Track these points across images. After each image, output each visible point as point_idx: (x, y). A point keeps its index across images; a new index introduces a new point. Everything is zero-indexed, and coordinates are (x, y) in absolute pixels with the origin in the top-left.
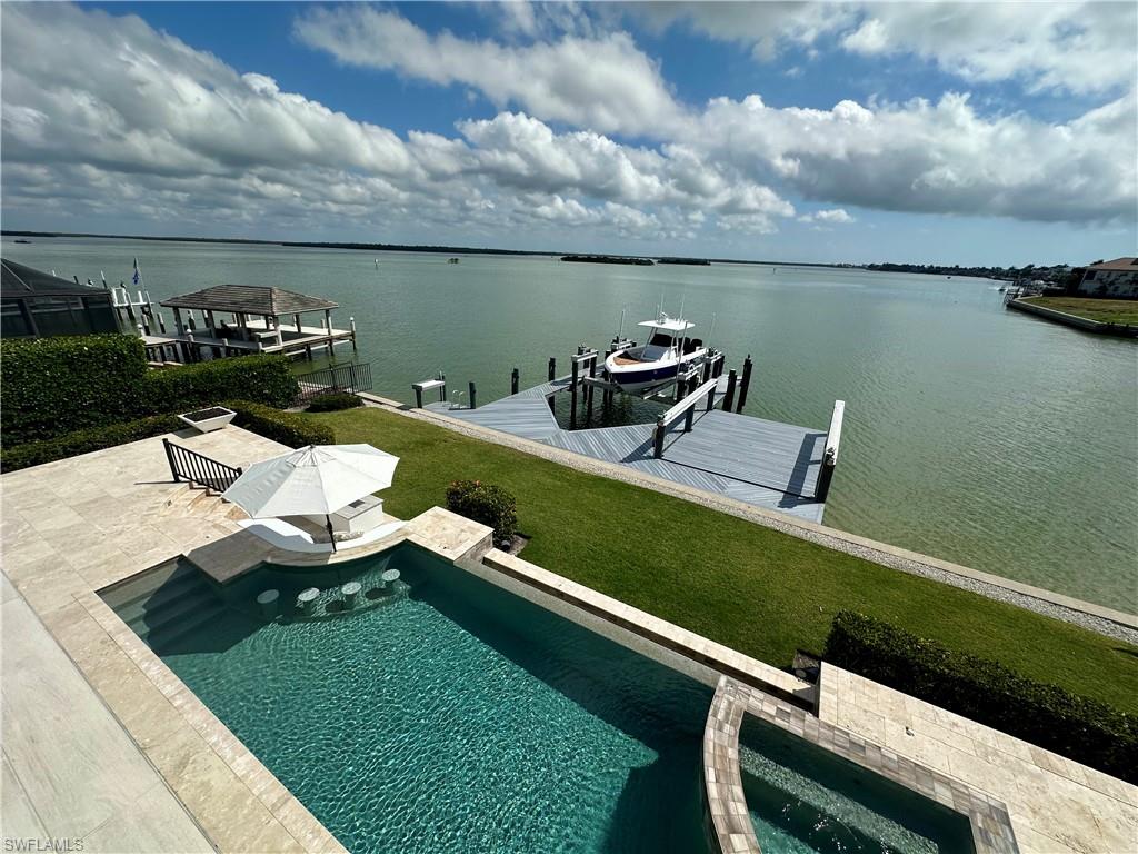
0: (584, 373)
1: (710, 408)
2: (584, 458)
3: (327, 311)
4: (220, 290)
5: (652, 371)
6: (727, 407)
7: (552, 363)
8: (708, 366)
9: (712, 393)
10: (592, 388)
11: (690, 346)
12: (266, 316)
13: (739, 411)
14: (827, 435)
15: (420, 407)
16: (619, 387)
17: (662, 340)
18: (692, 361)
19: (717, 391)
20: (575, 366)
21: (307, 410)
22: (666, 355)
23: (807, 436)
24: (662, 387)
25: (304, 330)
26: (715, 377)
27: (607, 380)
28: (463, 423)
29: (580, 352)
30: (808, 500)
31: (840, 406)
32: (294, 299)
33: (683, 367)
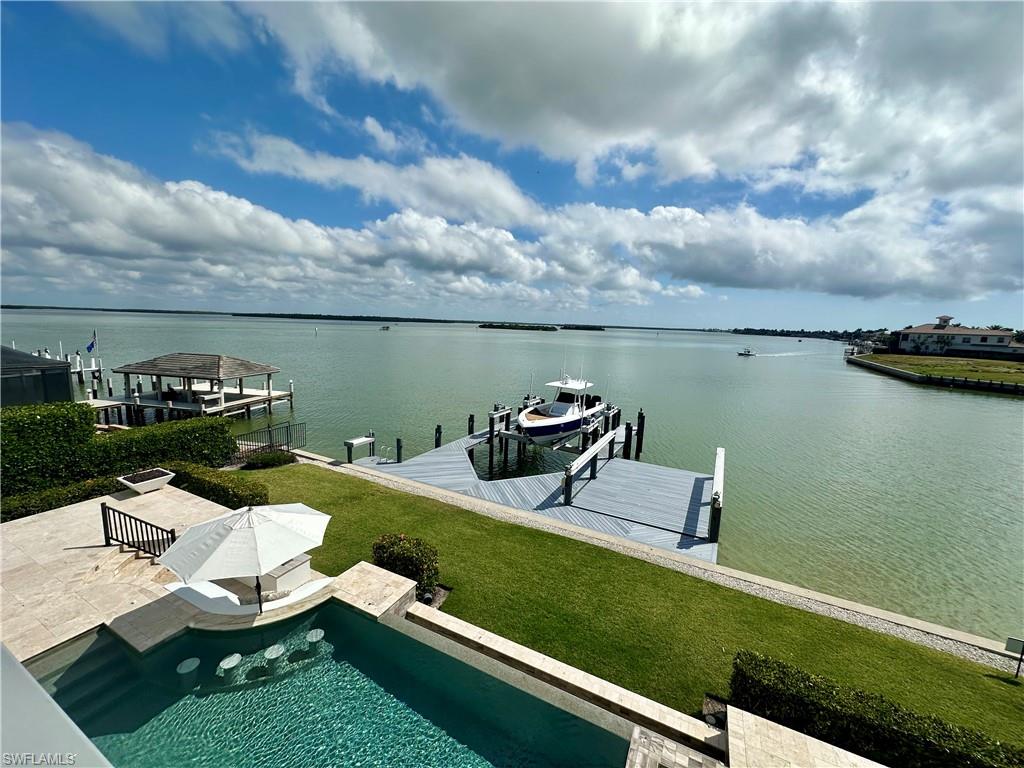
0: (500, 427)
1: (611, 456)
2: (501, 507)
3: (269, 375)
4: (172, 358)
5: (559, 425)
6: (626, 455)
7: (472, 418)
8: (607, 419)
9: (612, 443)
10: (507, 440)
11: (590, 402)
12: (211, 380)
13: (637, 458)
14: (712, 479)
15: (350, 462)
16: (530, 440)
17: (566, 398)
18: (593, 415)
19: (616, 440)
20: (492, 421)
21: (243, 468)
22: (570, 409)
23: (697, 479)
24: (568, 438)
25: (246, 391)
26: (613, 429)
27: (520, 433)
28: (389, 477)
29: (496, 409)
30: (703, 541)
31: (721, 452)
32: (241, 365)
33: (586, 421)
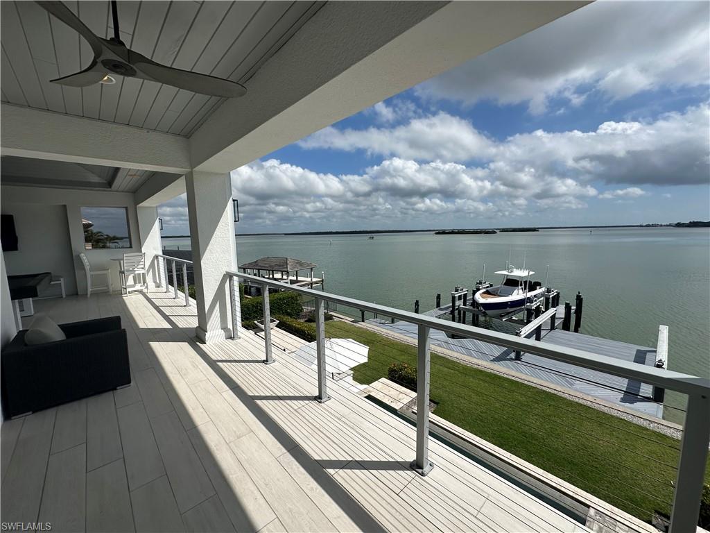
0: (459, 303)
1: (553, 328)
2: (466, 357)
3: (311, 269)
4: (264, 260)
5: (507, 302)
7: (439, 297)
8: (547, 299)
9: (553, 318)
10: (464, 313)
11: (532, 286)
12: (282, 272)
13: (576, 331)
14: (655, 351)
15: (363, 321)
16: (484, 313)
17: (512, 283)
18: (535, 296)
19: (557, 316)
20: (454, 298)
21: (306, 321)
22: (516, 292)
23: (638, 351)
24: (514, 313)
25: (299, 279)
27: (474, 307)
28: (388, 332)
29: (457, 290)
30: (647, 399)
31: (664, 331)
32: (297, 263)
33: (530, 300)
